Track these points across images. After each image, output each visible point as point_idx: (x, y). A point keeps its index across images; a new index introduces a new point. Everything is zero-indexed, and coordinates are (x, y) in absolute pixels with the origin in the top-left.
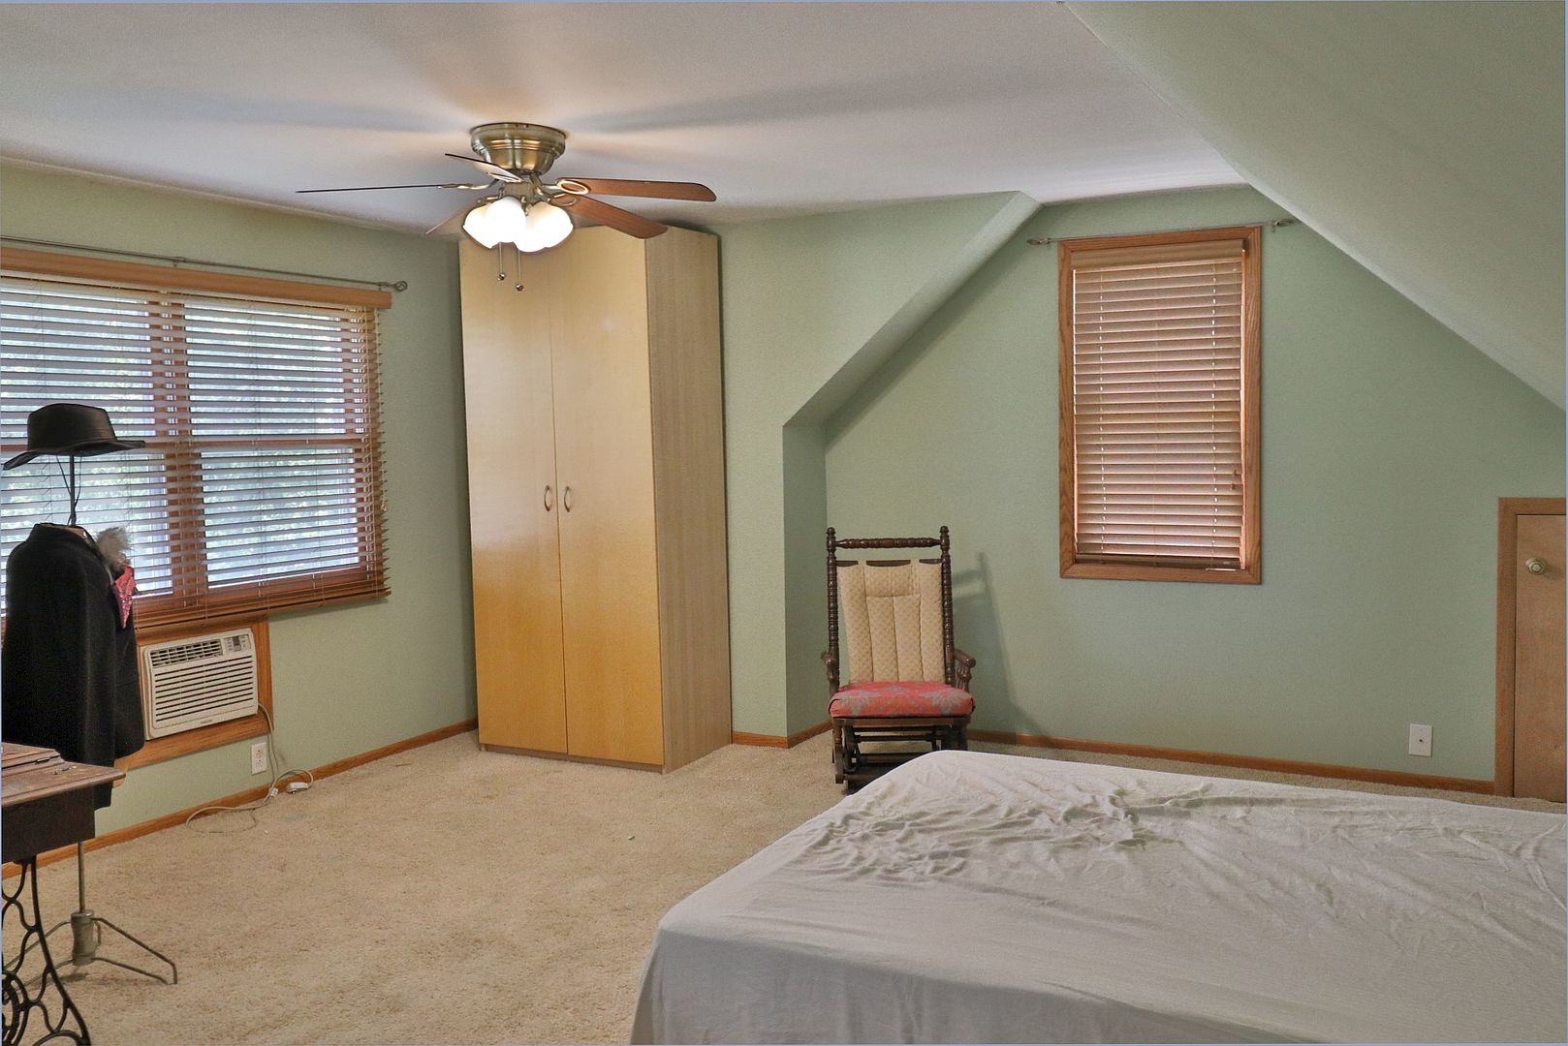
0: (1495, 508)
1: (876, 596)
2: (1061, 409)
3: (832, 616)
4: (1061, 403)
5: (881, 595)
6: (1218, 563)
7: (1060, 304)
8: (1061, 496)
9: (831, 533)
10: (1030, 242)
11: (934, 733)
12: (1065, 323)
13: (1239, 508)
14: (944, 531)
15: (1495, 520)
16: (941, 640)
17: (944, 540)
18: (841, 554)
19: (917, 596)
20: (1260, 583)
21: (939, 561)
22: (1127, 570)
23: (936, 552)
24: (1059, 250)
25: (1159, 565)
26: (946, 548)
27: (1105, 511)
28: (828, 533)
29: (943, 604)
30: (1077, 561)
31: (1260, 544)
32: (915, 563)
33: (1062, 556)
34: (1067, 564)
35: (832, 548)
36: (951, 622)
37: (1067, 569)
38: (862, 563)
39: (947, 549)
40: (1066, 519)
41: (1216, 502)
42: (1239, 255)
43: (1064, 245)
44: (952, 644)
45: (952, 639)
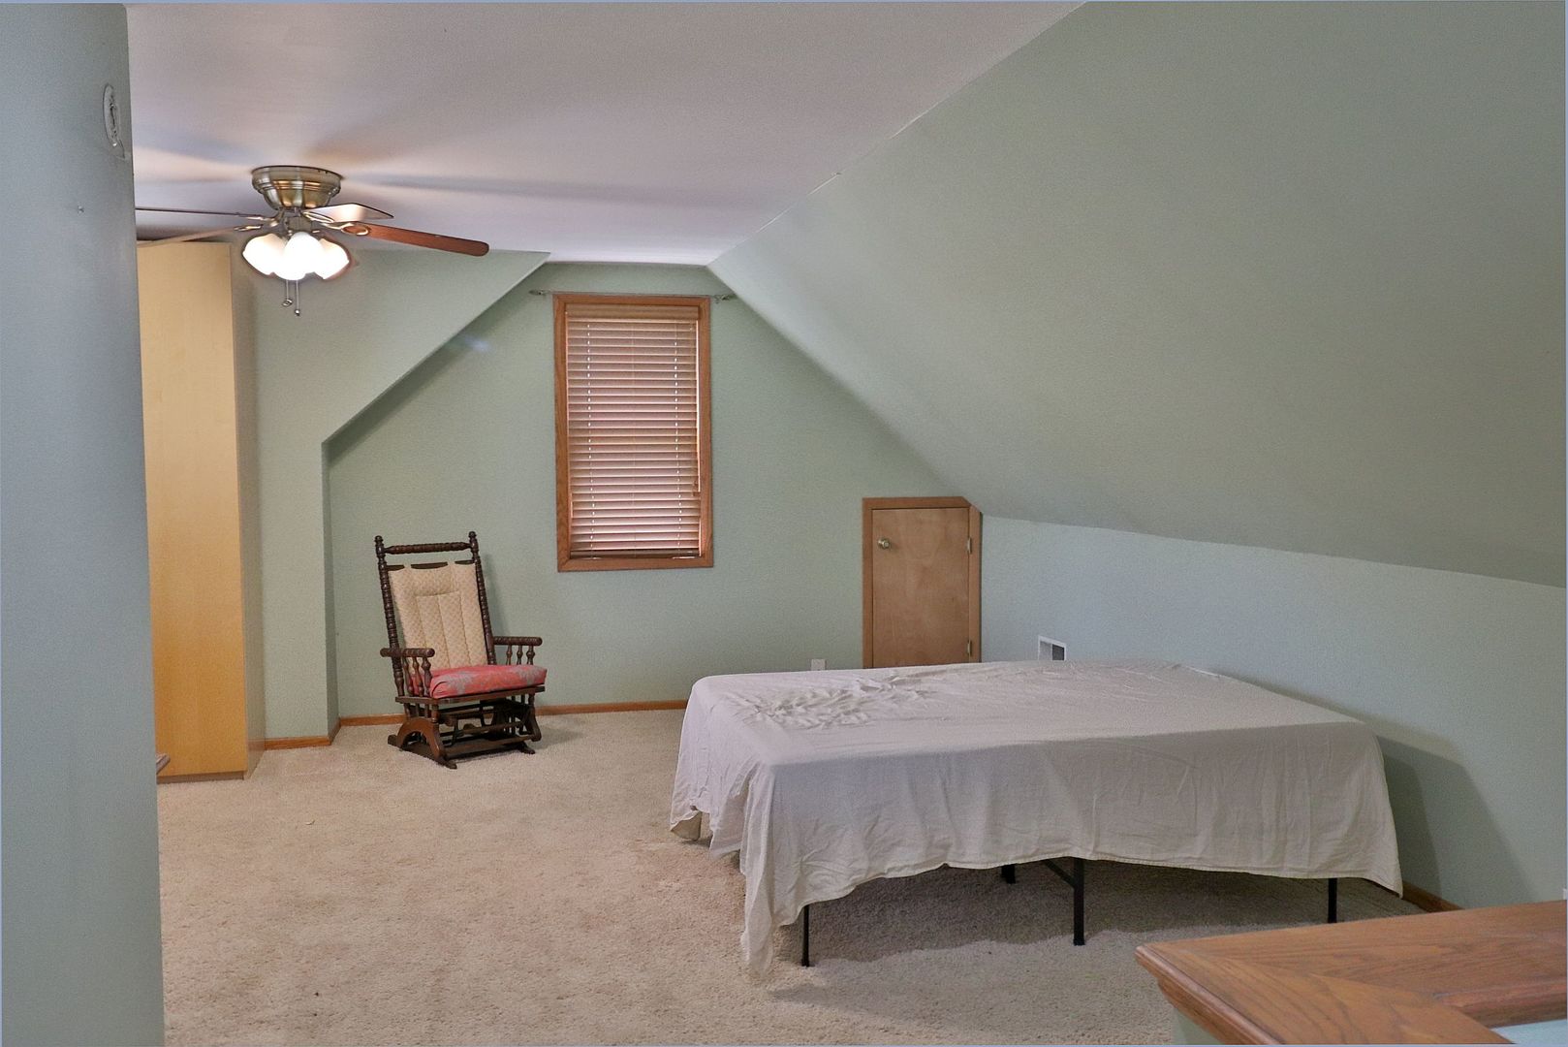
0: (860, 505)
1: (424, 595)
2: (557, 431)
3: (390, 615)
4: (557, 428)
5: (428, 594)
6: (684, 552)
7: (555, 344)
8: (558, 504)
9: (379, 541)
10: (531, 292)
11: (481, 709)
12: (560, 360)
13: (698, 510)
14: (472, 536)
15: (860, 513)
16: (482, 630)
17: (472, 544)
18: (390, 559)
19: (458, 593)
20: (711, 566)
21: (471, 562)
22: (612, 562)
23: (467, 554)
24: (554, 302)
25: (638, 557)
26: (475, 550)
27: (594, 515)
28: (376, 541)
29: (479, 598)
30: (571, 558)
31: (712, 537)
32: (452, 565)
33: (559, 553)
34: (564, 560)
35: (381, 555)
36: (487, 613)
37: (564, 564)
38: (408, 566)
39: (477, 551)
40: (563, 522)
41: (680, 506)
42: (695, 319)
43: (558, 298)
44: (490, 632)
45: (490, 627)
